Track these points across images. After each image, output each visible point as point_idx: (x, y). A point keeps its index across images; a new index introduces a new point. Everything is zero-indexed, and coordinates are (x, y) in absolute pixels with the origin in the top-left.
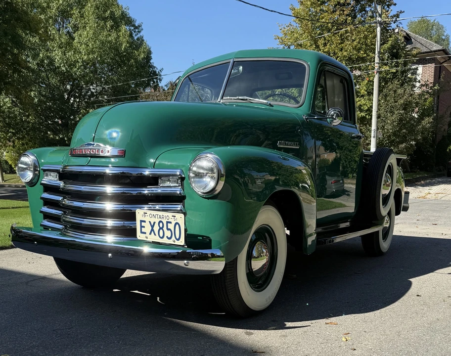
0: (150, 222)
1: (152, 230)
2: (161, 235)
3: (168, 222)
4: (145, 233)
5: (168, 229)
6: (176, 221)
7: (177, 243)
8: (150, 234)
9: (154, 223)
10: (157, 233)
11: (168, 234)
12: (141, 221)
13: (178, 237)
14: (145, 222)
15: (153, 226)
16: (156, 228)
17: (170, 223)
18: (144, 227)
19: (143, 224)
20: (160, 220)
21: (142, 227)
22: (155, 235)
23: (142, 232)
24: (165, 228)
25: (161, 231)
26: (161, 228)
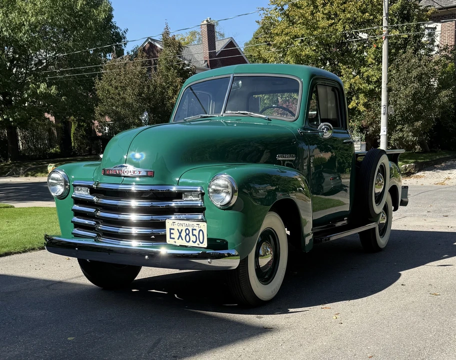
0: (178, 230)
1: (180, 236)
2: (188, 240)
3: (193, 230)
4: (174, 239)
5: (193, 235)
6: (200, 229)
7: (201, 245)
8: (178, 239)
9: (182, 230)
10: (184, 238)
11: (193, 238)
12: (171, 229)
13: (201, 241)
14: (173, 229)
15: (180, 233)
16: (183, 234)
17: (195, 230)
18: (173, 234)
19: (172, 231)
20: (186, 227)
21: (171, 234)
22: (182, 239)
23: (171, 238)
24: (191, 234)
25: (188, 237)
26: (187, 234)
